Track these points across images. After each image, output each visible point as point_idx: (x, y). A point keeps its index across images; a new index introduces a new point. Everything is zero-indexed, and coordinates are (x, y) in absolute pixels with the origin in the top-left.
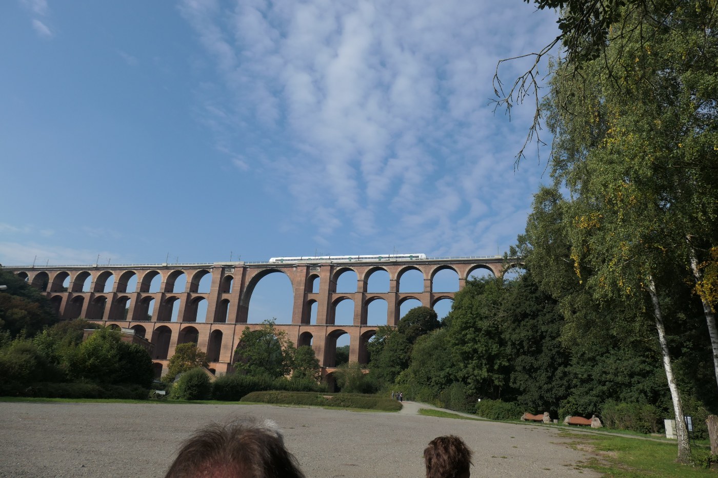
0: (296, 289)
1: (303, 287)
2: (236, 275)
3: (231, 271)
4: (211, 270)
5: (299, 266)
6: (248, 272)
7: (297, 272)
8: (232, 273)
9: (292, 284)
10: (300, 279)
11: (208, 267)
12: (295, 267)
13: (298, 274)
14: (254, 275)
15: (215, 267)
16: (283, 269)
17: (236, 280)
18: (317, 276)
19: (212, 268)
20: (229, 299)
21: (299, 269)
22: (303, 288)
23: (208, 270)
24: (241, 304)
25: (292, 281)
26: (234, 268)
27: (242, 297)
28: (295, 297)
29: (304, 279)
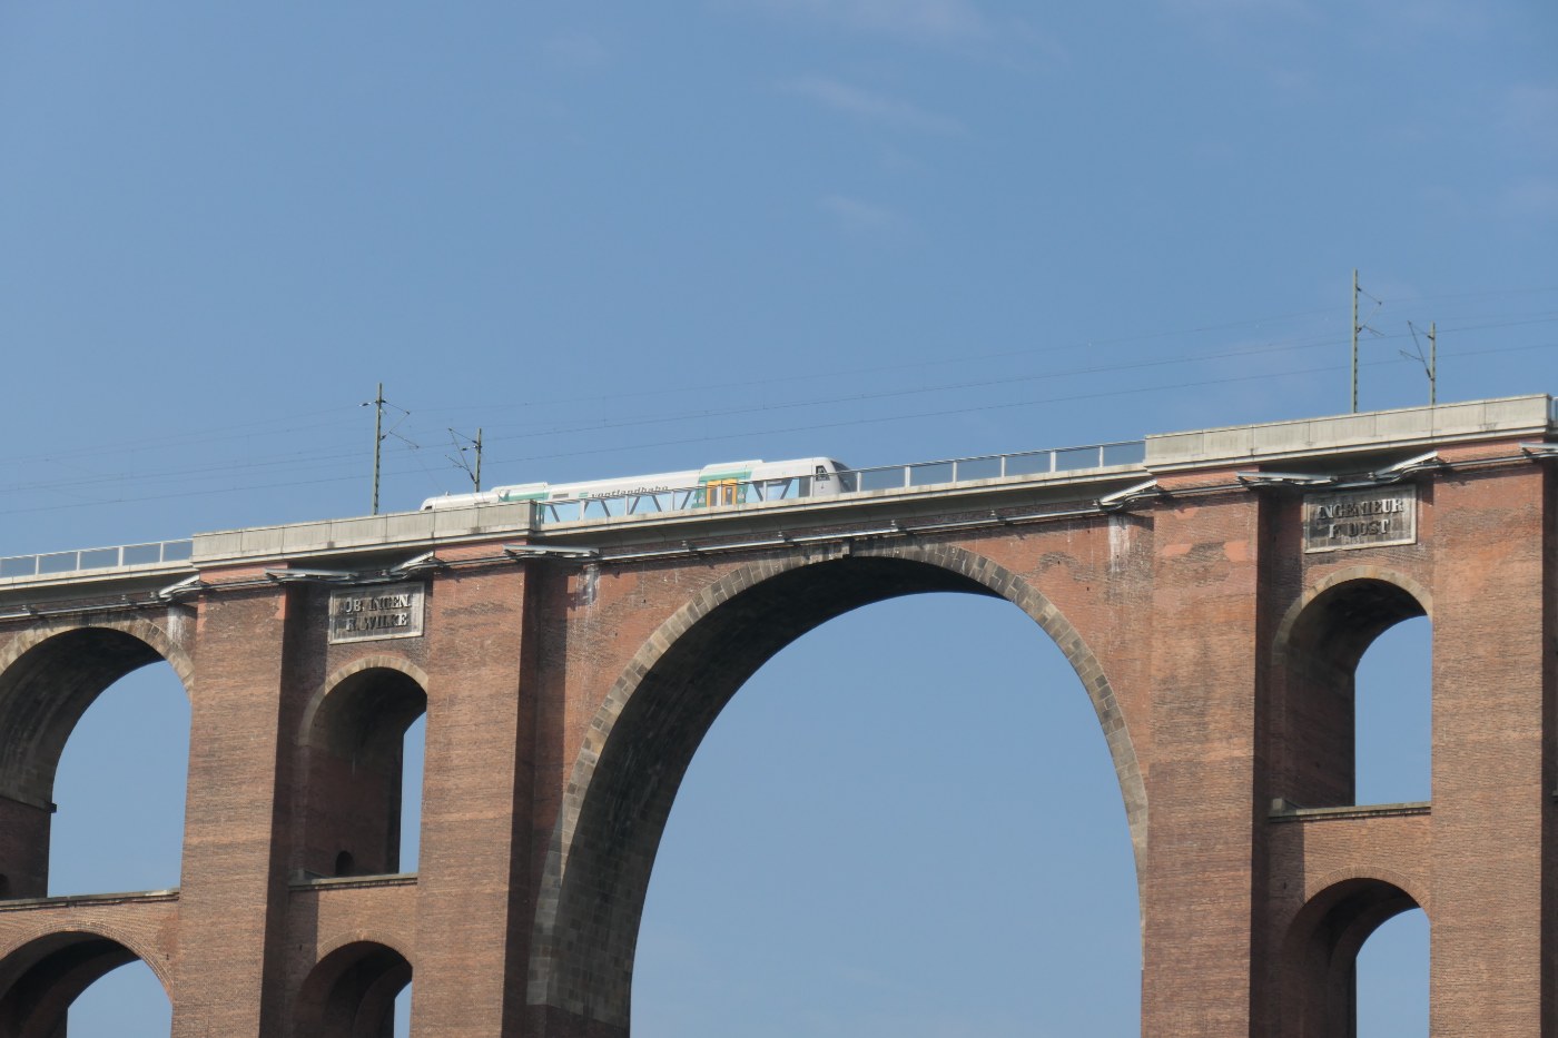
0: (1160, 777)
1: (1232, 749)
2: (448, 657)
3: (387, 623)
4: (173, 623)
5: (1166, 500)
6: (581, 619)
7: (1155, 570)
8: (406, 648)
9: (1105, 716)
10: (1188, 649)
11: (140, 594)
12: (1122, 512)
13: (1170, 598)
14: (658, 642)
15: (209, 593)
16: (981, 556)
17: (463, 714)
18: (1396, 605)
19: (182, 603)
20: (401, 938)
21: (1176, 533)
22: (1242, 750)
23: (138, 628)
24: (540, 992)
25: (1101, 691)
26: (423, 580)
27: (548, 912)
28: (1152, 870)
29: (1236, 648)
